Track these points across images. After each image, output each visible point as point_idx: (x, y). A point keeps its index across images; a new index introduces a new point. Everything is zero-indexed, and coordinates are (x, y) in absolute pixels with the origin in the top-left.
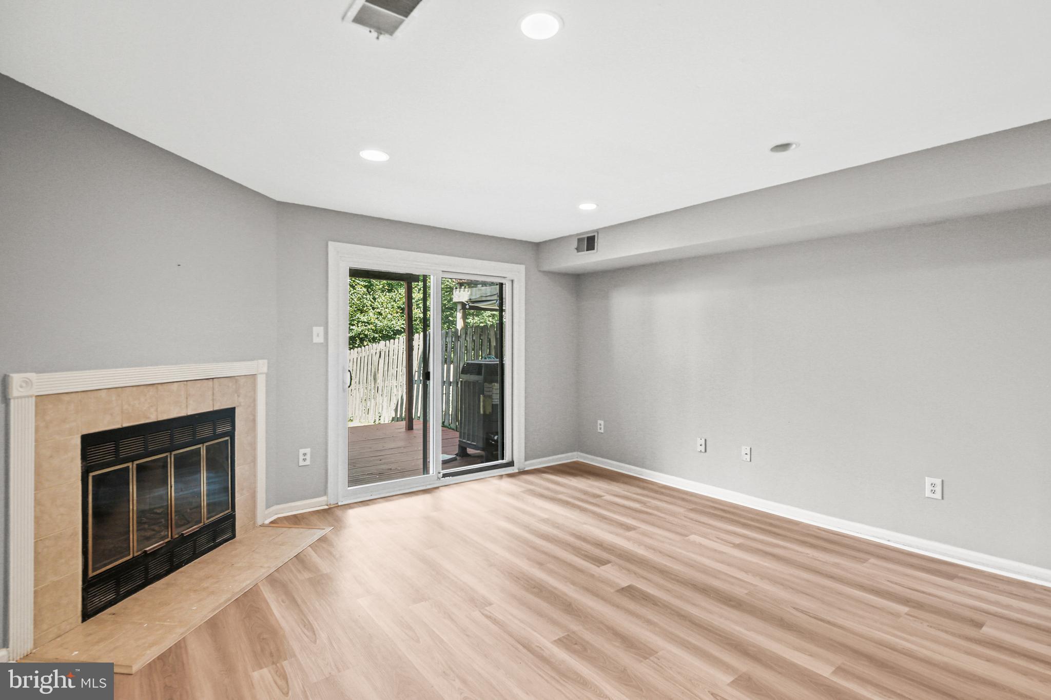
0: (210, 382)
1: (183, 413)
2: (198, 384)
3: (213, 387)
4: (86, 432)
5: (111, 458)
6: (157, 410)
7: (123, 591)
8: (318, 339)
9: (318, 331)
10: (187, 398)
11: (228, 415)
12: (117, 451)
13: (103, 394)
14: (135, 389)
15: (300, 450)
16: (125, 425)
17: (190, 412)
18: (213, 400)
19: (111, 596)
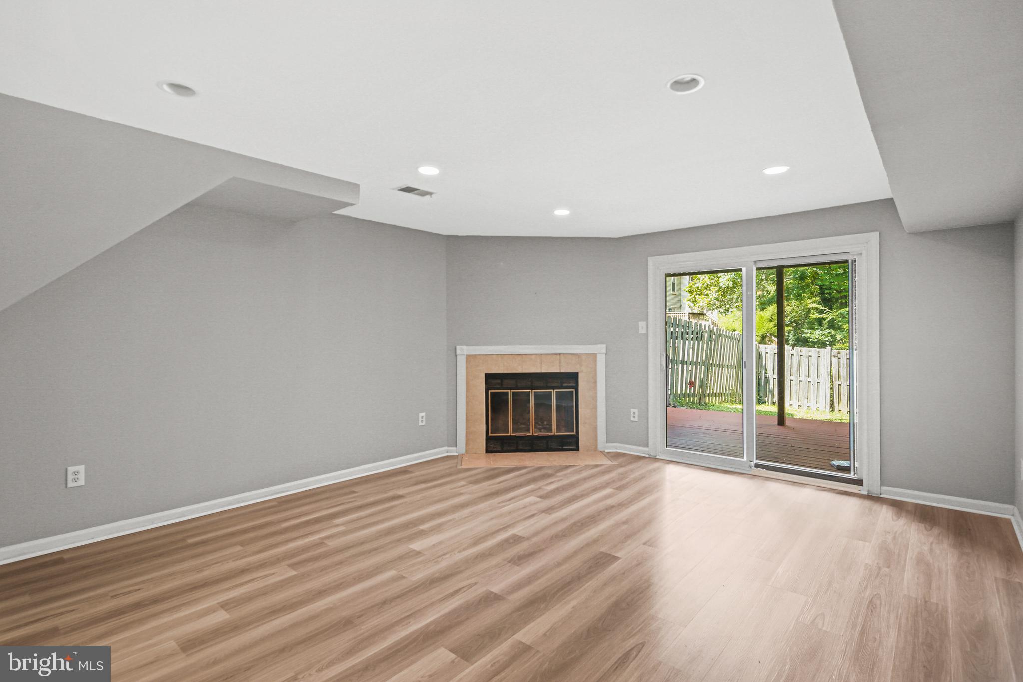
0: (558, 356)
1: (539, 371)
2: (550, 356)
3: (560, 359)
4: (487, 372)
5: (497, 386)
6: (522, 367)
7: (505, 449)
8: (642, 331)
9: (642, 324)
10: (541, 363)
11: (574, 376)
12: (501, 383)
13: (494, 356)
14: (510, 356)
15: (632, 409)
16: (505, 372)
17: (544, 371)
18: (560, 366)
19: (499, 448)
